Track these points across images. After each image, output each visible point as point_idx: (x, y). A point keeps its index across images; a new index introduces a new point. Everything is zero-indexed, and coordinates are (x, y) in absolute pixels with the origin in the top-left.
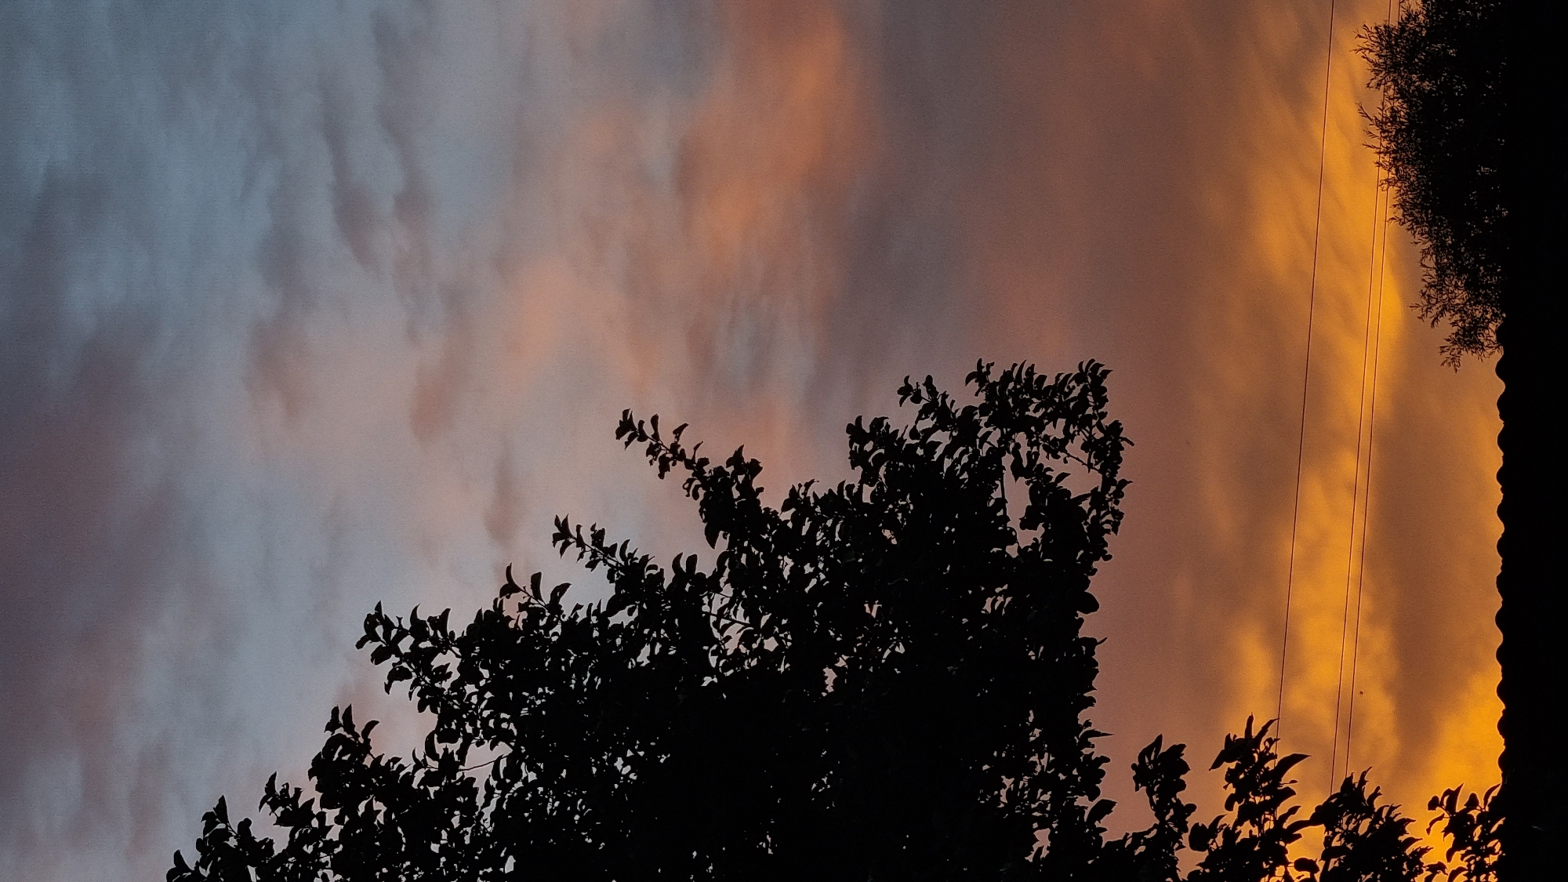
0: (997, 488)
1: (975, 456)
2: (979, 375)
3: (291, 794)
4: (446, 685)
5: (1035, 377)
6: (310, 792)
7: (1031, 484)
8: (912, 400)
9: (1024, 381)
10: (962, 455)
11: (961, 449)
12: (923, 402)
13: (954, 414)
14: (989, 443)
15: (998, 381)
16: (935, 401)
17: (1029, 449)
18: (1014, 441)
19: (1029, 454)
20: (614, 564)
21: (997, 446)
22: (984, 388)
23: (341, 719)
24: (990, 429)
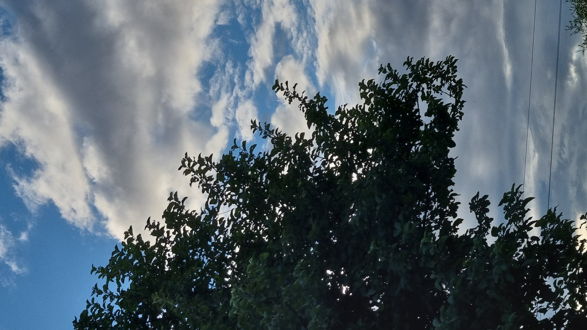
0: (416, 105)
1: (407, 93)
2: (408, 63)
3: (156, 224)
4: (212, 182)
5: (429, 63)
6: (163, 224)
7: (429, 103)
8: (383, 72)
9: (425, 64)
10: (402, 93)
11: (403, 90)
12: (387, 73)
13: (399, 78)
14: (412, 88)
15: (415, 64)
16: (392, 72)
17: (428, 90)
18: (422, 87)
19: (427, 92)
20: (273, 137)
21: (415, 89)
22: (410, 67)
23: (173, 196)
24: (413, 82)
